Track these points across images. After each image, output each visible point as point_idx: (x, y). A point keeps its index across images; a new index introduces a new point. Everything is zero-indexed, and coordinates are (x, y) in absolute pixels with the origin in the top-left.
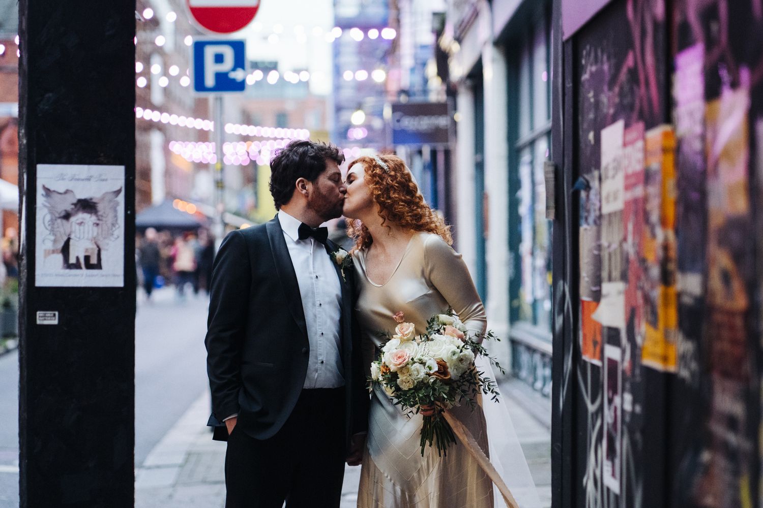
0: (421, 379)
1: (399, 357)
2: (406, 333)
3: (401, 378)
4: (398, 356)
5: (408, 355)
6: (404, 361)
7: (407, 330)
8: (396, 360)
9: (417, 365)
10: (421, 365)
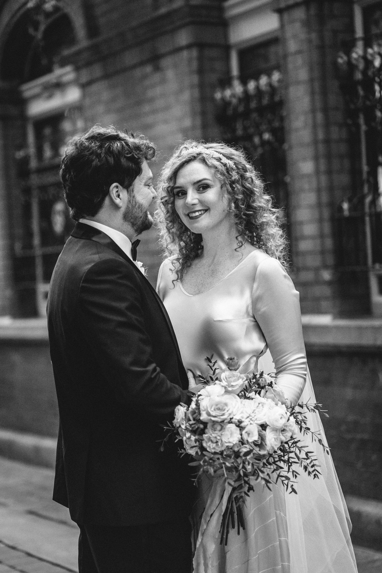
0: (232, 445)
1: (219, 409)
2: (233, 384)
3: (210, 434)
4: (219, 406)
5: (229, 412)
6: (222, 415)
7: (234, 381)
8: (212, 409)
9: (232, 427)
10: (238, 429)
